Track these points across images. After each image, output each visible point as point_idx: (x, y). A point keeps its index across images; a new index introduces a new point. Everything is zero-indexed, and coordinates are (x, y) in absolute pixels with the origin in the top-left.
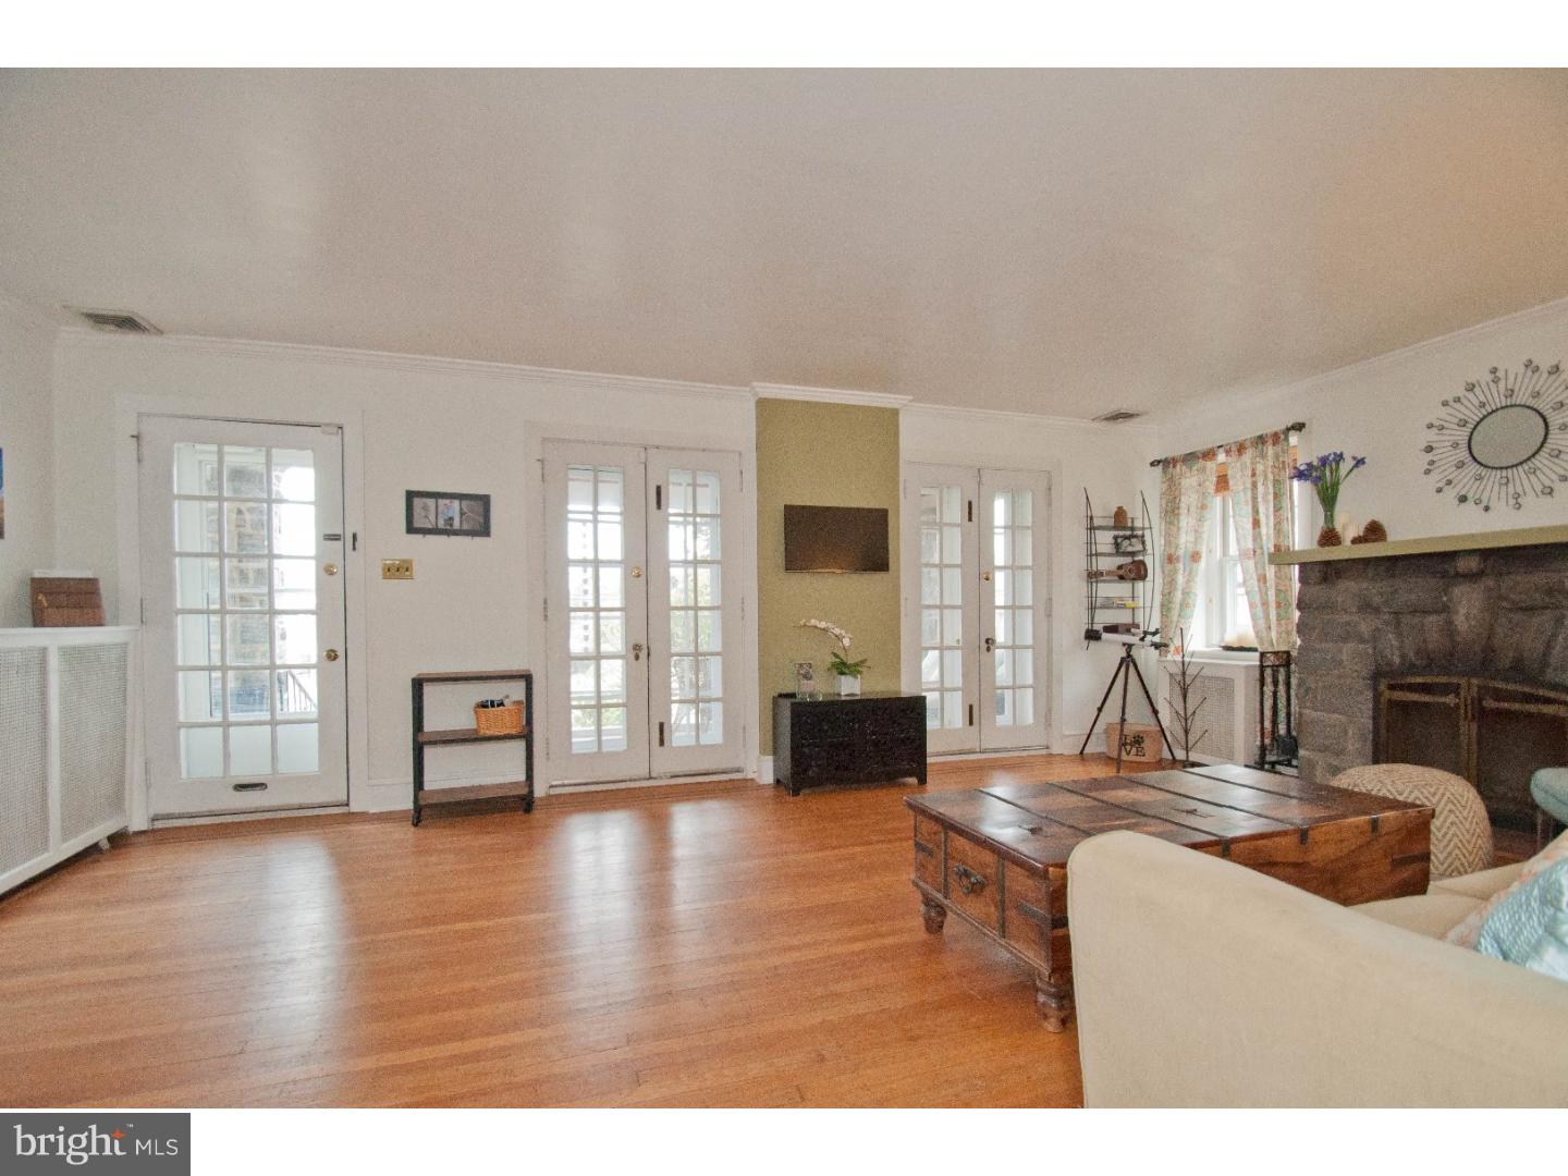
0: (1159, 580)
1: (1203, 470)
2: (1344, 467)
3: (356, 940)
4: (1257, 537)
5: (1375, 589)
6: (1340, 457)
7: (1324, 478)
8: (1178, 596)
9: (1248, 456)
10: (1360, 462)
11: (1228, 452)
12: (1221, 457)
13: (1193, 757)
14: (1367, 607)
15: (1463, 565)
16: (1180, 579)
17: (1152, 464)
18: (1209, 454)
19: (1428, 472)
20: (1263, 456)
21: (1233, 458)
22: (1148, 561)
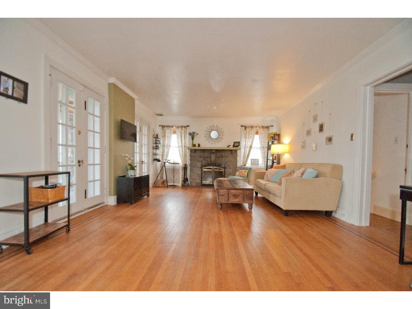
0: (161, 150)
1: (171, 130)
2: (195, 134)
3: (170, 254)
4: (182, 144)
5: (202, 154)
6: (195, 133)
7: (192, 135)
8: (165, 153)
9: (180, 129)
10: (197, 134)
11: (176, 127)
12: (174, 128)
13: (175, 184)
14: (200, 157)
15: (213, 151)
16: (166, 150)
17: (159, 126)
18: (172, 127)
19: (205, 137)
20: (182, 129)
21: (176, 129)
22: (159, 145)
